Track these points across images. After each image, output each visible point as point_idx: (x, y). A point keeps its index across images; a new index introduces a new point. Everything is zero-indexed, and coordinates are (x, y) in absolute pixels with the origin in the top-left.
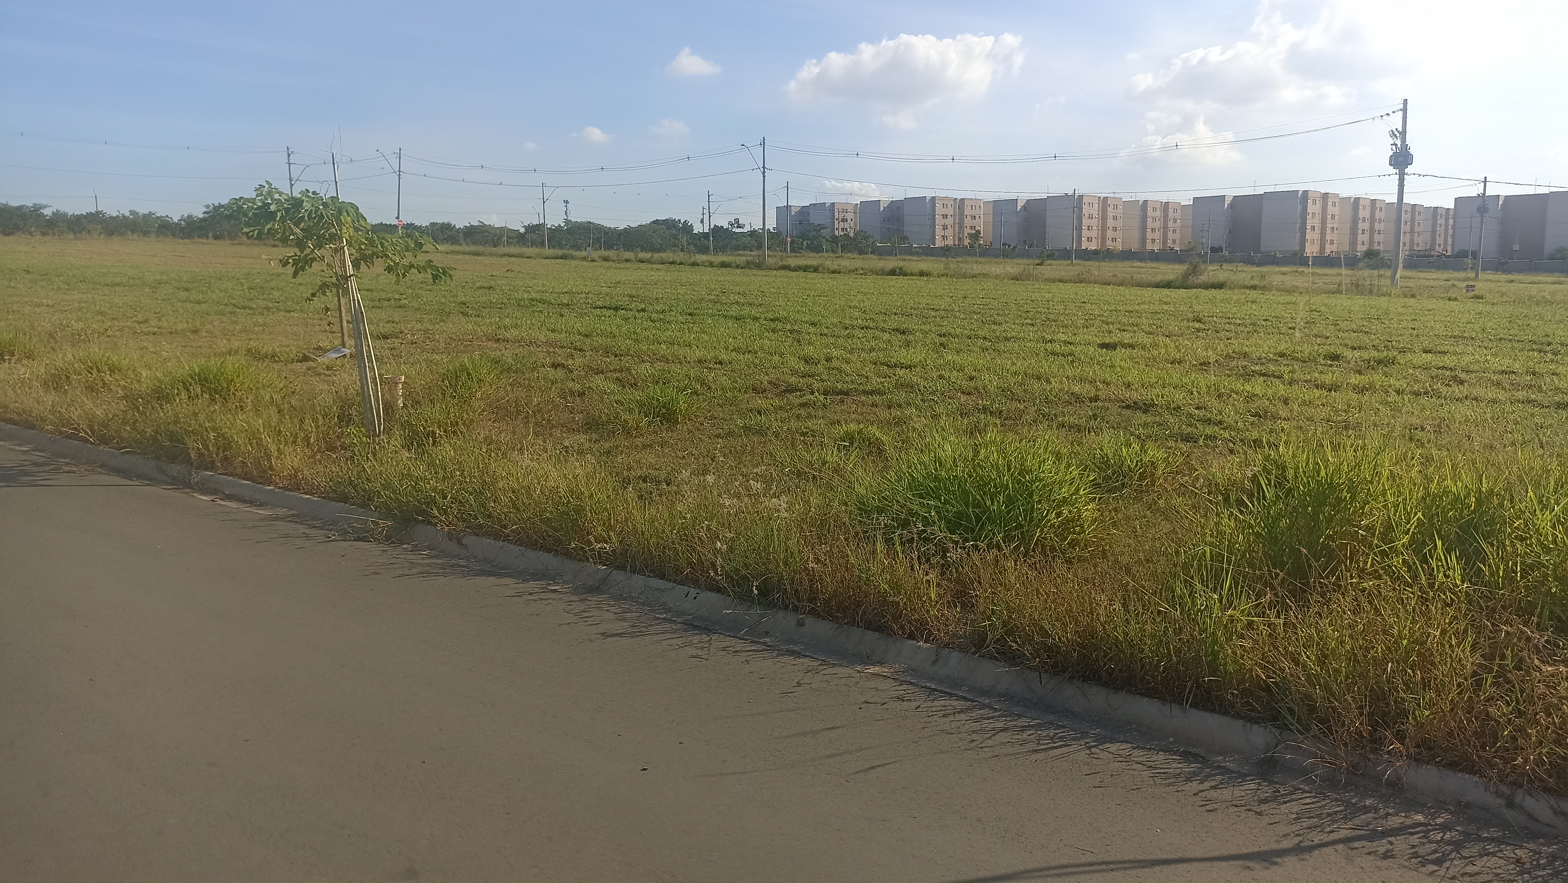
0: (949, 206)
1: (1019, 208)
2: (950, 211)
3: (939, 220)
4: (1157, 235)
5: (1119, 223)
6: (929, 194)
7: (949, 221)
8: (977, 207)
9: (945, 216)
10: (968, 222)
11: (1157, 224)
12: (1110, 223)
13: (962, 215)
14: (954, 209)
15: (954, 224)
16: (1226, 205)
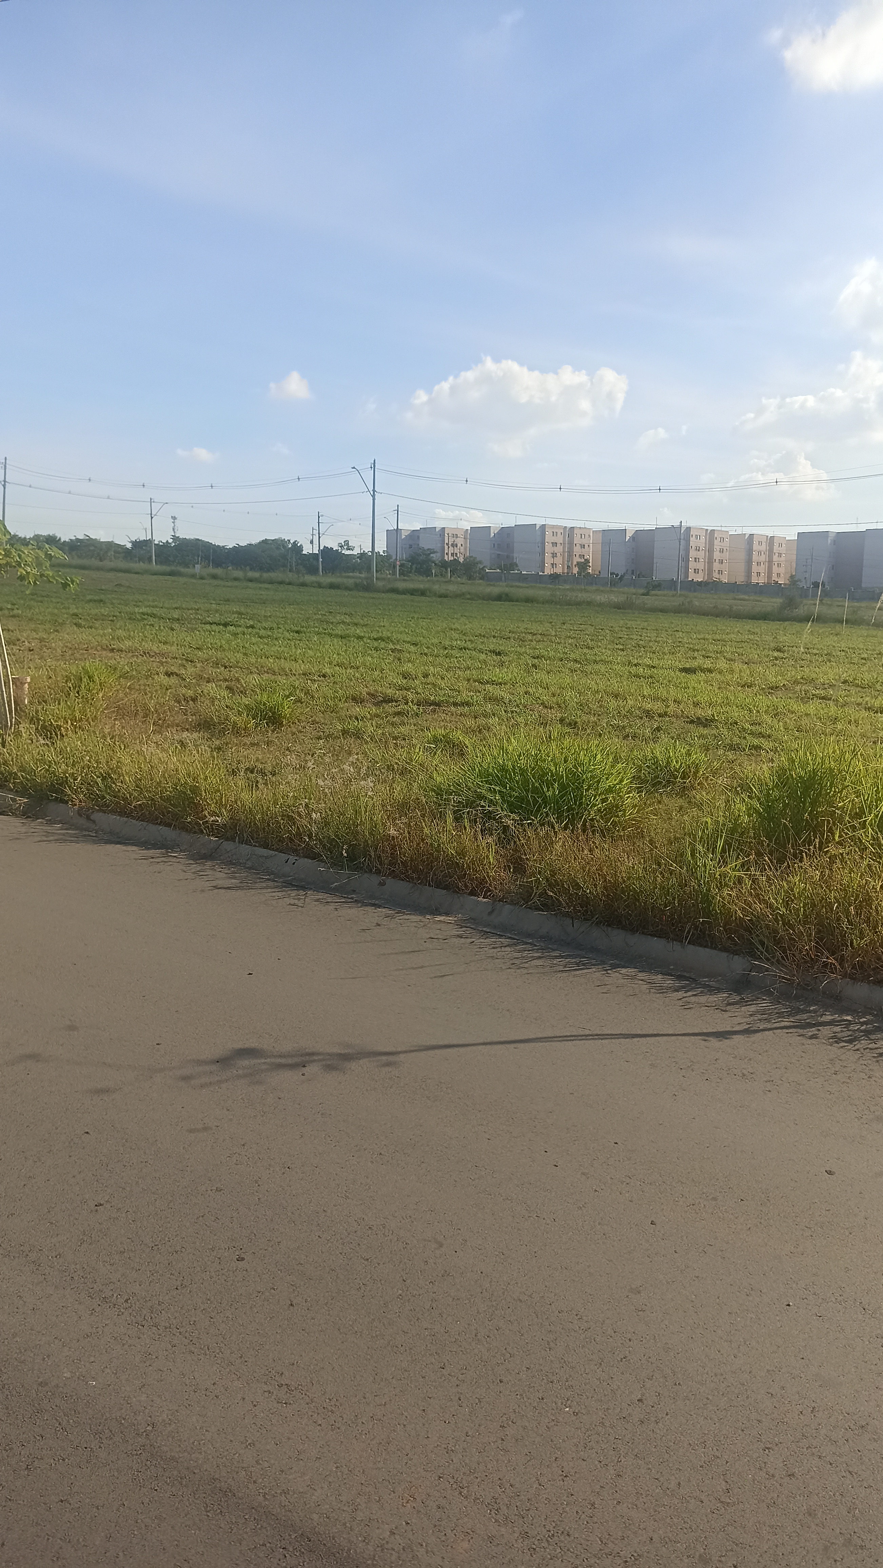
0: (559, 534)
1: (628, 538)
2: (559, 539)
3: (548, 548)
4: (762, 569)
5: (726, 555)
6: (539, 522)
7: (559, 549)
8: (587, 536)
9: (555, 544)
10: (577, 550)
11: (763, 558)
12: (717, 555)
13: (571, 543)
14: (564, 537)
15: (564, 552)
16: (829, 541)
